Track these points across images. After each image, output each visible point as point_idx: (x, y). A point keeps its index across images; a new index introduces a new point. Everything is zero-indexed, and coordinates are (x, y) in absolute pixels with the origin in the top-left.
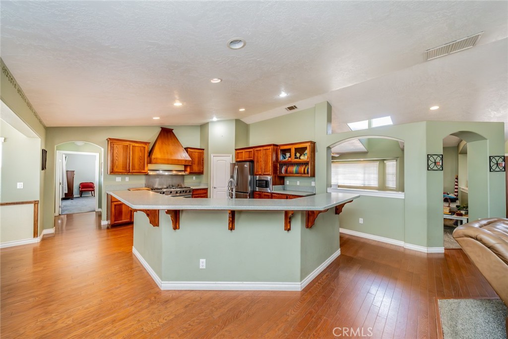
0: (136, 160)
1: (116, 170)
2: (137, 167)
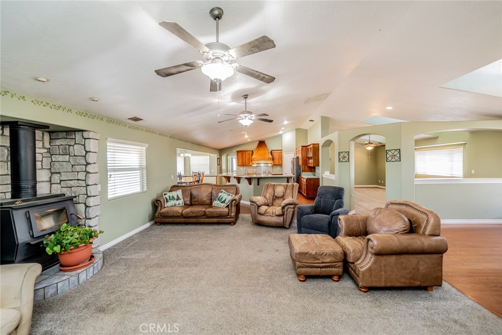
0: (247, 160)
1: (239, 165)
2: (247, 163)
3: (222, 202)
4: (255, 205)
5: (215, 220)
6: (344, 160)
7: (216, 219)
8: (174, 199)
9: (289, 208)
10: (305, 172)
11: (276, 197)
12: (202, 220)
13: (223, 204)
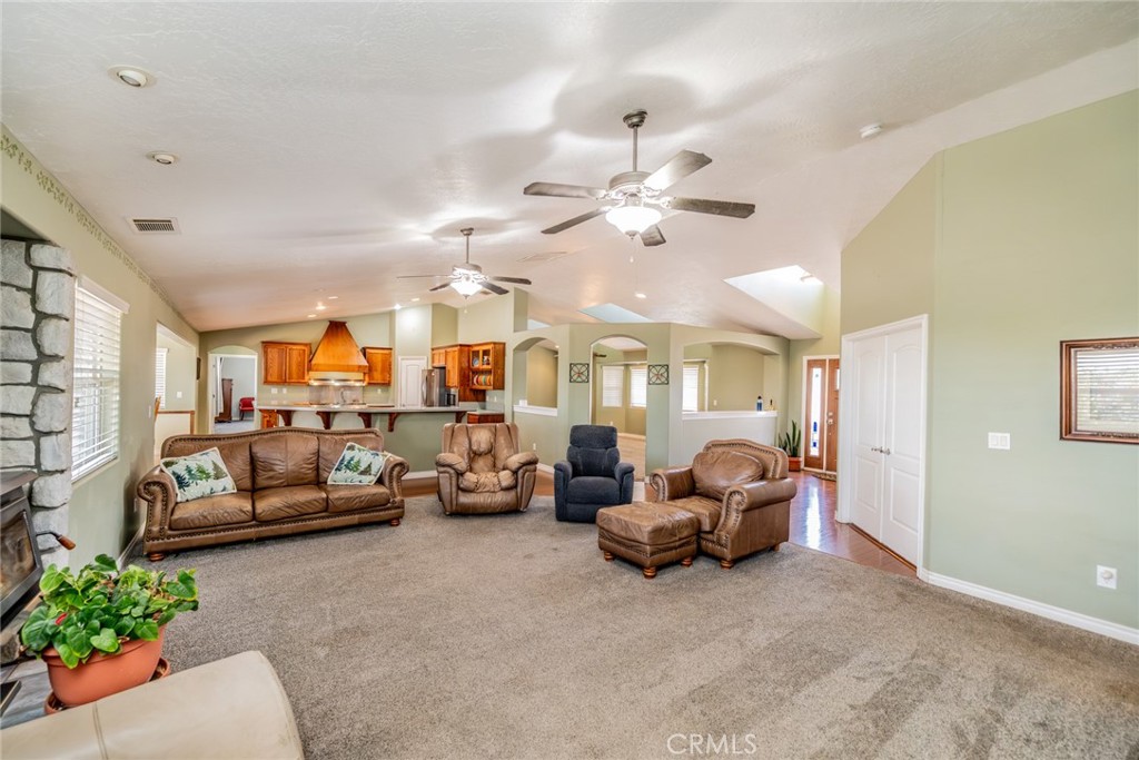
0: (294, 367)
1: (269, 379)
2: (295, 376)
3: (362, 473)
4: (452, 471)
5: (355, 518)
6: (579, 380)
7: (357, 516)
8: (208, 476)
9: (526, 471)
10: (465, 400)
11: (475, 453)
12: (316, 524)
13: (367, 479)
